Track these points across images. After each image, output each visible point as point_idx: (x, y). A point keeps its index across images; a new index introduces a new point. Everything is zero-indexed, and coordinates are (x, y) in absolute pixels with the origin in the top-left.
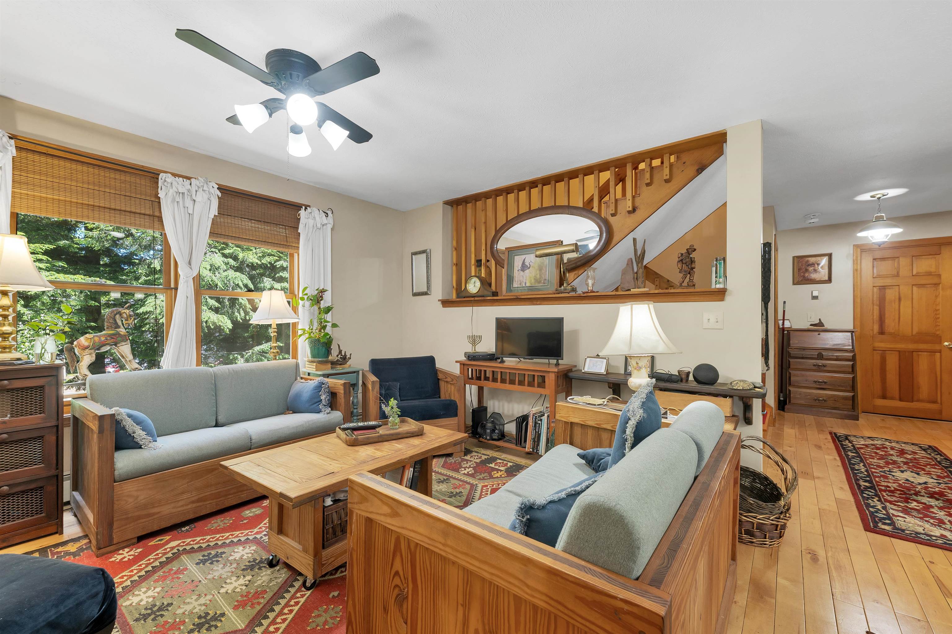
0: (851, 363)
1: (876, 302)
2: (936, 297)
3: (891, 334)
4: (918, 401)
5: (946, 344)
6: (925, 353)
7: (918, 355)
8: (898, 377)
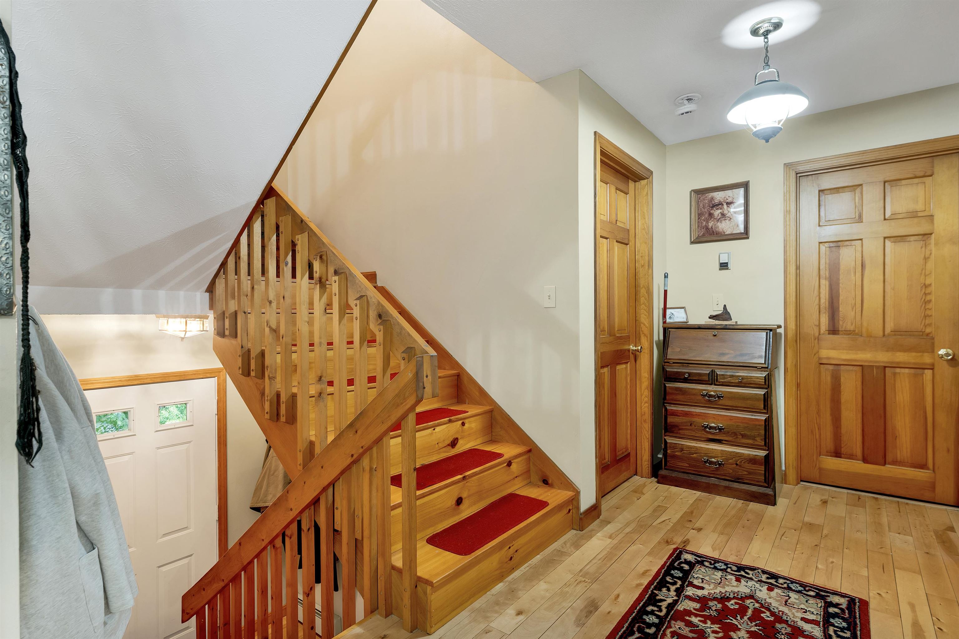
0: (762, 392)
1: (825, 273)
2: (926, 259)
3: (848, 333)
4: (895, 462)
5: (942, 352)
6: (907, 371)
7: (895, 374)
8: (860, 415)
